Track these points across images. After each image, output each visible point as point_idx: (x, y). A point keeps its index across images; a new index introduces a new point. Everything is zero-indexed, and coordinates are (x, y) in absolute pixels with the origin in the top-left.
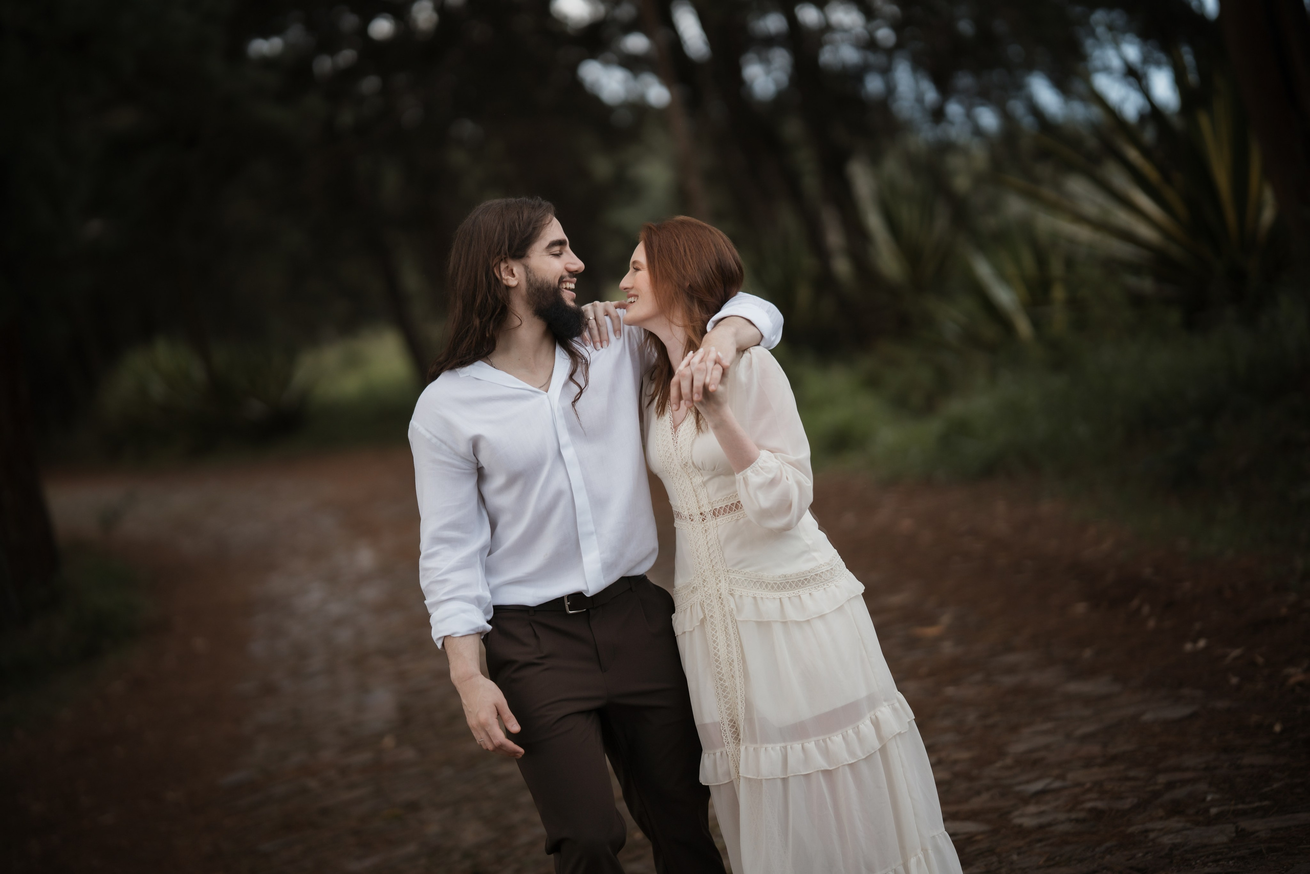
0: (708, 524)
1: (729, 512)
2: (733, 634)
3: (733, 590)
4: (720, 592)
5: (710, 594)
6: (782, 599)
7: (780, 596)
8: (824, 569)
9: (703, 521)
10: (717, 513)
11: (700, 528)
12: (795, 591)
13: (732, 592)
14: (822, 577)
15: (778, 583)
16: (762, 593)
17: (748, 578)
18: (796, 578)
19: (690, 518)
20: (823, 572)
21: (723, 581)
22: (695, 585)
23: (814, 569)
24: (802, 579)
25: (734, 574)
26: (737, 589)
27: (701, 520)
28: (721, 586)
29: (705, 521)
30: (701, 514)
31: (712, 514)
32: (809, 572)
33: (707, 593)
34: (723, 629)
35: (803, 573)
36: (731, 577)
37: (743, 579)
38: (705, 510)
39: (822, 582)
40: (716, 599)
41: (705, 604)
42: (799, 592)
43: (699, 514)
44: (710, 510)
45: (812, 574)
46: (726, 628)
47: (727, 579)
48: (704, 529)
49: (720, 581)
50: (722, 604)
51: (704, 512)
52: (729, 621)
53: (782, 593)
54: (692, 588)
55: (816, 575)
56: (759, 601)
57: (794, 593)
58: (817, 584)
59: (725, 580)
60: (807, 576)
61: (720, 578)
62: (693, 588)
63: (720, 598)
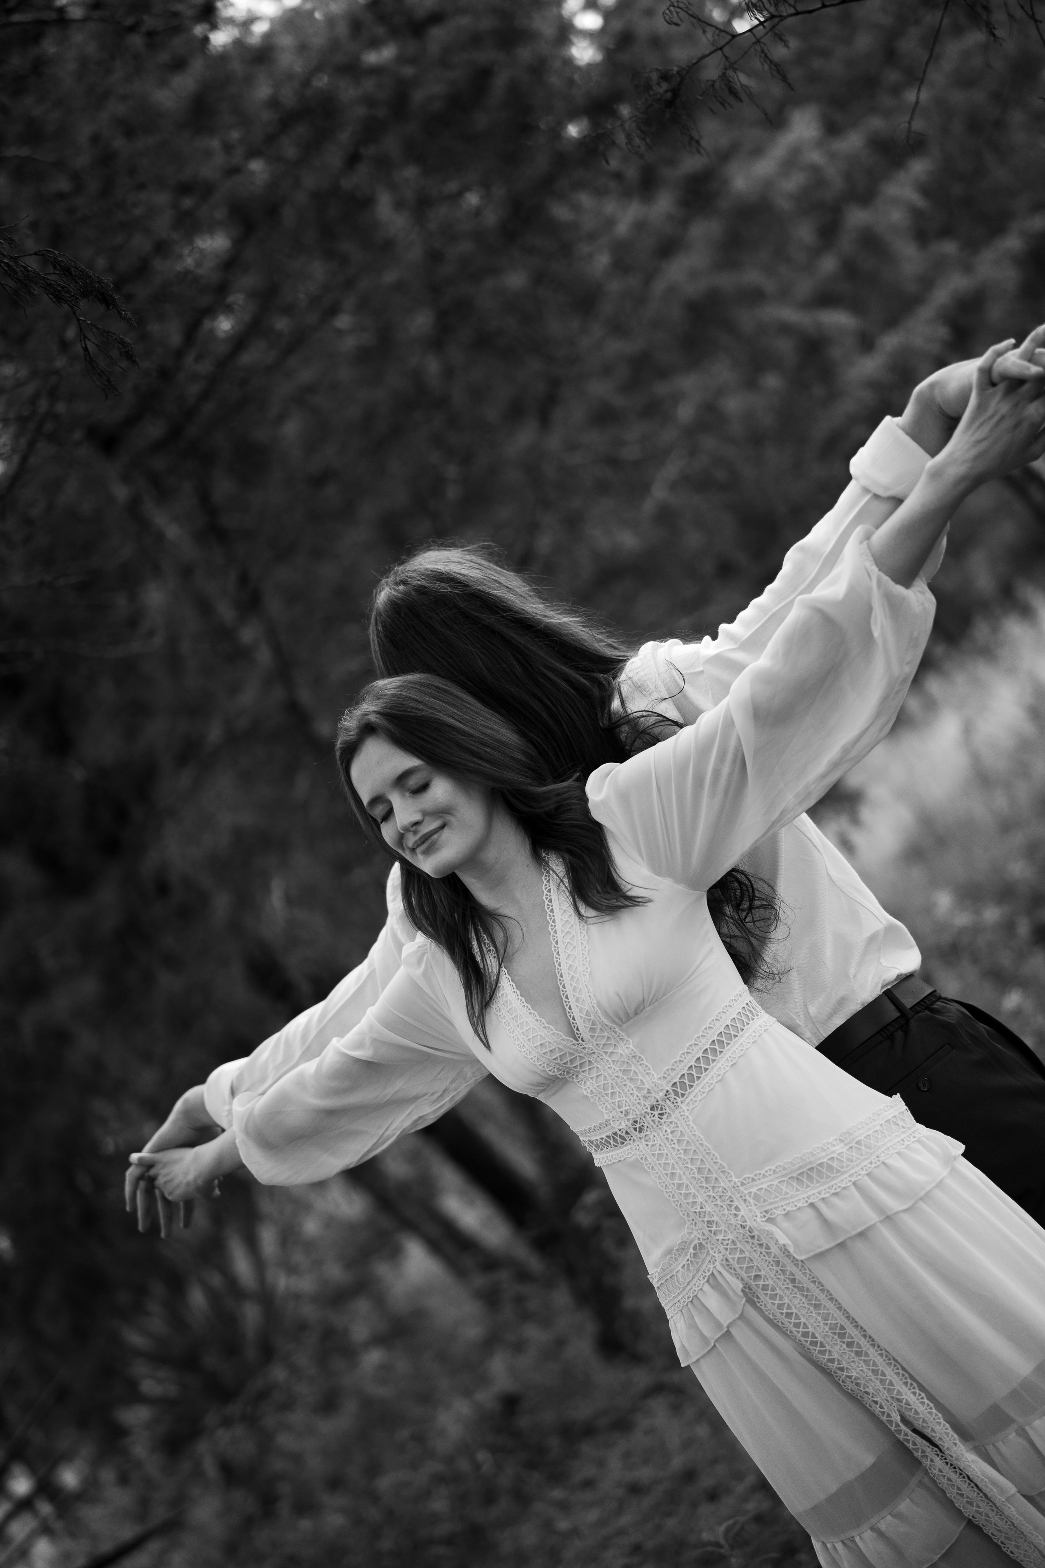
0: (673, 1119)
1: (699, 1078)
2: (812, 1285)
4: (747, 1229)
5: (733, 1241)
6: (858, 1184)
9: (662, 1119)
10: (679, 1090)
11: (661, 1134)
13: (768, 1215)
17: (783, 1176)
18: (861, 1135)
19: (635, 1129)
22: (696, 1242)
24: (871, 1133)
25: (755, 1183)
27: (656, 1118)
28: (743, 1216)
29: (665, 1116)
30: (652, 1108)
31: (672, 1096)
32: (875, 1118)
33: (725, 1243)
34: (790, 1286)
35: (868, 1123)
36: (753, 1190)
37: (776, 1183)
38: (658, 1097)
40: (748, 1242)
41: (731, 1260)
43: (649, 1110)
44: (665, 1092)
45: (880, 1122)
46: (793, 1281)
48: (669, 1131)
49: (737, 1208)
50: (761, 1245)
51: (655, 1103)
52: (790, 1267)
54: (691, 1250)
55: (888, 1122)
56: (823, 1207)
59: (745, 1201)
60: (876, 1126)
61: (736, 1203)
62: (695, 1248)
63: (753, 1237)
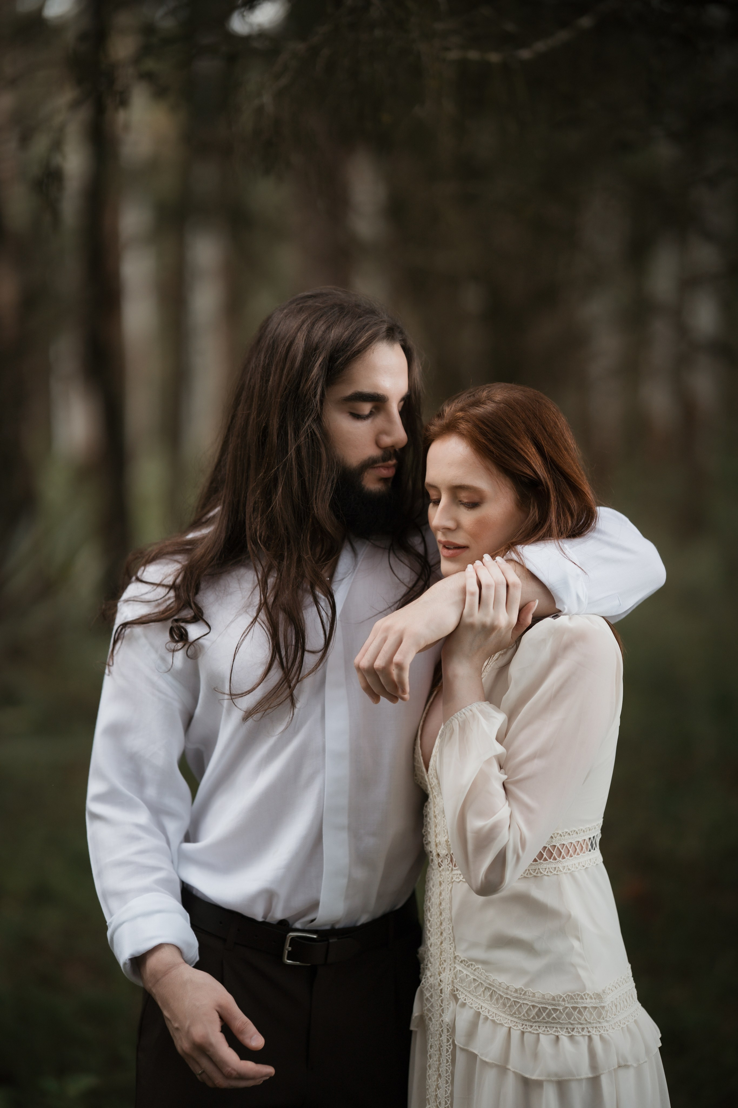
0: (443, 873)
3: (457, 990)
5: (431, 985)
6: (511, 1029)
7: (511, 1025)
8: (589, 1003)
9: (439, 866)
12: (534, 1025)
13: (456, 993)
14: (581, 1014)
15: (512, 999)
16: (491, 1009)
17: (478, 977)
18: (539, 1003)
20: (585, 1008)
21: (447, 971)
23: (572, 998)
24: (550, 1008)
25: (462, 965)
26: (462, 990)
28: (443, 977)
29: (441, 867)
32: (564, 1000)
35: (554, 999)
36: (459, 968)
37: (471, 977)
38: (442, 852)
39: (581, 1024)
42: (539, 1027)
43: (436, 854)
45: (567, 1005)
47: (452, 969)
51: (440, 854)
53: (516, 1020)
55: (574, 1008)
57: (531, 1026)
58: (572, 1024)
59: (451, 969)
60: (559, 1005)
61: (445, 965)
63: (440, 996)
